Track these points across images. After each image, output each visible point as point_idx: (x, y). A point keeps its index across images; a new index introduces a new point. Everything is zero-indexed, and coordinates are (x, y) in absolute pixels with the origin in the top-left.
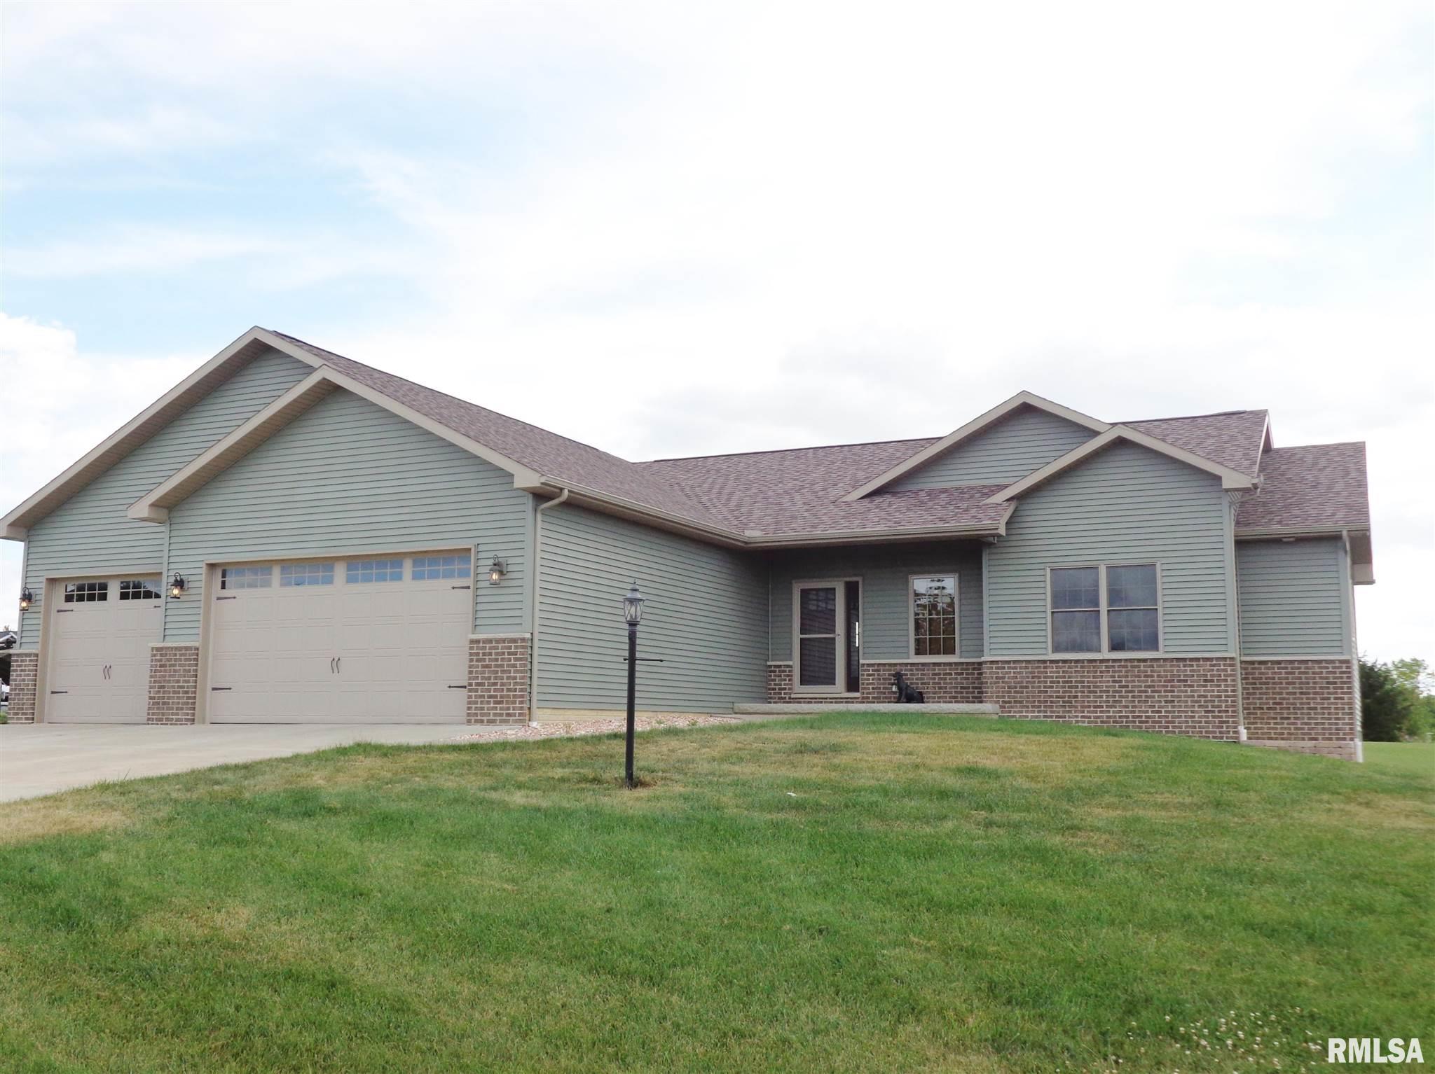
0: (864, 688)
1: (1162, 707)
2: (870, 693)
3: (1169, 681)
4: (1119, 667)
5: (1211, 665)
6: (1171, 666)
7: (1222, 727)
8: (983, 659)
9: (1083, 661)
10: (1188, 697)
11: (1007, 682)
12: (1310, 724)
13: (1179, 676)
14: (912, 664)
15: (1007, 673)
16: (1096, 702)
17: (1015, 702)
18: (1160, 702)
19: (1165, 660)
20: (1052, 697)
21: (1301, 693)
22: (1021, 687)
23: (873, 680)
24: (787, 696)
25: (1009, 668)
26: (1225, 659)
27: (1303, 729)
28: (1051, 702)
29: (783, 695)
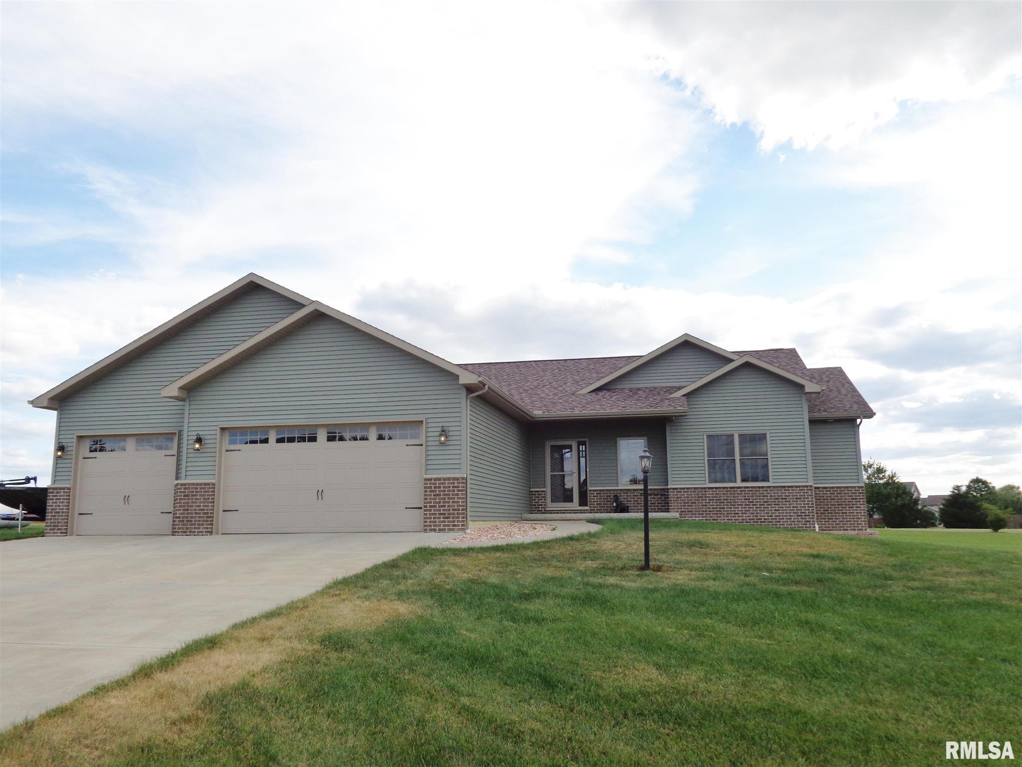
0: (590, 504)
1: (773, 513)
2: (595, 507)
3: (777, 499)
4: (748, 491)
5: (799, 490)
6: (777, 490)
7: (807, 524)
8: (669, 487)
9: (727, 488)
10: (787, 507)
11: (683, 500)
12: (843, 521)
13: (782, 496)
14: (621, 490)
15: (683, 495)
16: (735, 511)
17: (688, 511)
18: (772, 510)
19: (774, 487)
20: (710, 508)
21: (838, 505)
22: (692, 503)
23: (597, 499)
24: (543, 509)
25: (684, 492)
26: (807, 486)
27: (840, 524)
28: (710, 511)
29: (540, 509)
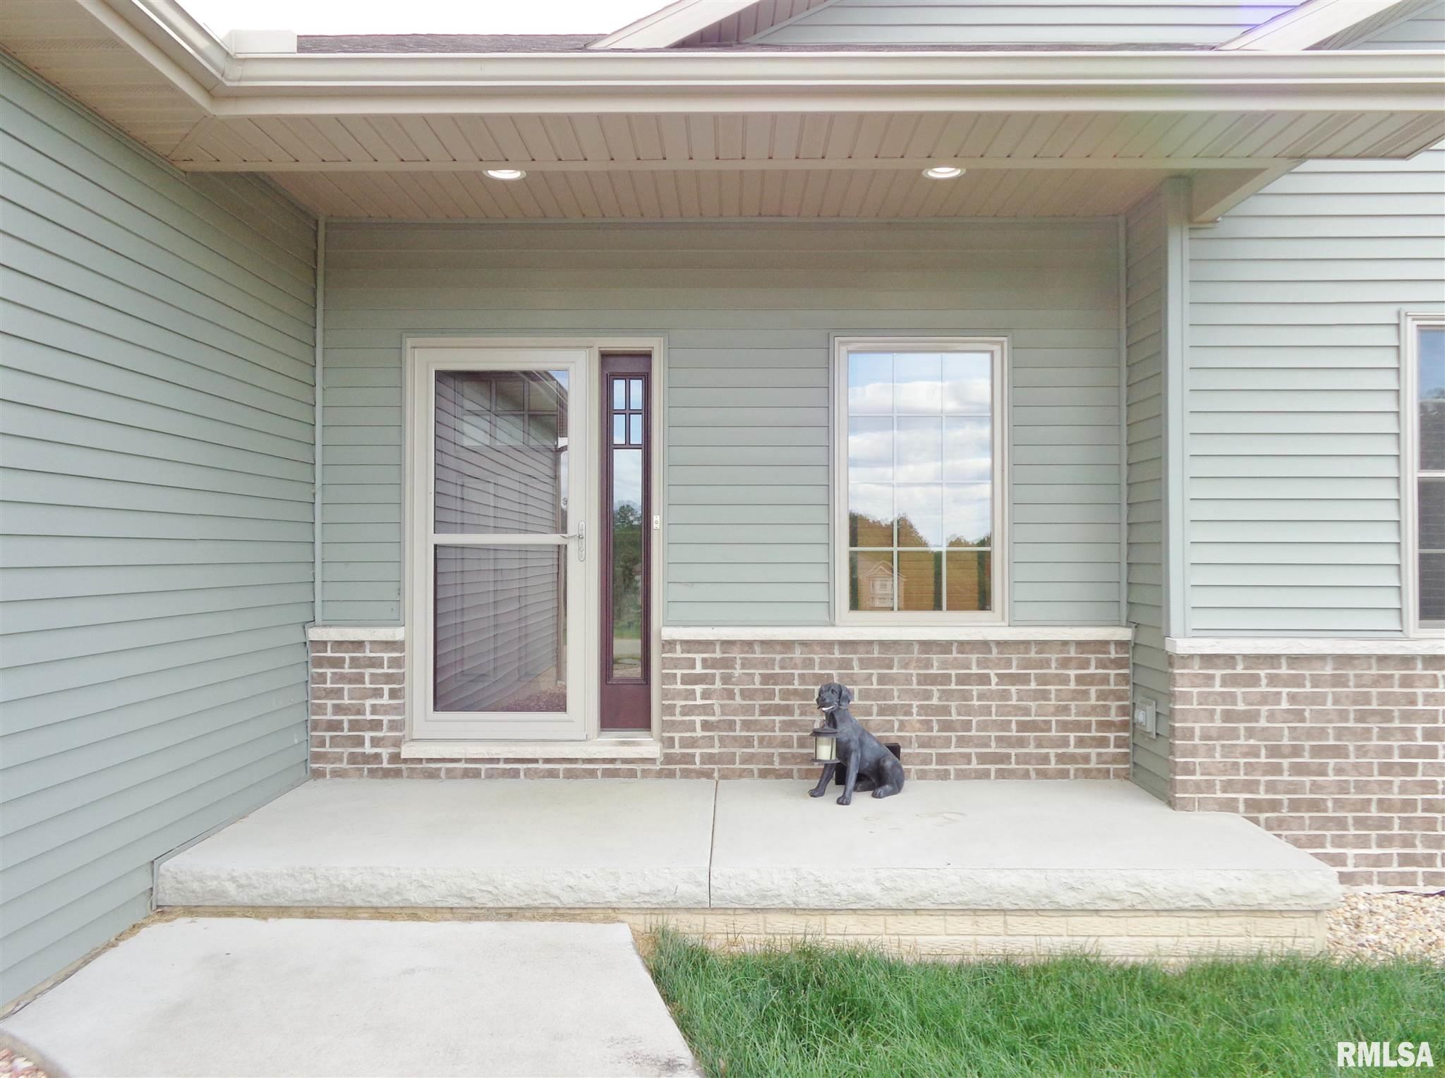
0: (667, 726)
2: (693, 743)
8: (1174, 646)
11: (1264, 733)
15: (1264, 699)
17: (1295, 805)
22: (1317, 751)
23: (705, 695)
24: (385, 752)
25: (1273, 680)
29: (368, 749)
